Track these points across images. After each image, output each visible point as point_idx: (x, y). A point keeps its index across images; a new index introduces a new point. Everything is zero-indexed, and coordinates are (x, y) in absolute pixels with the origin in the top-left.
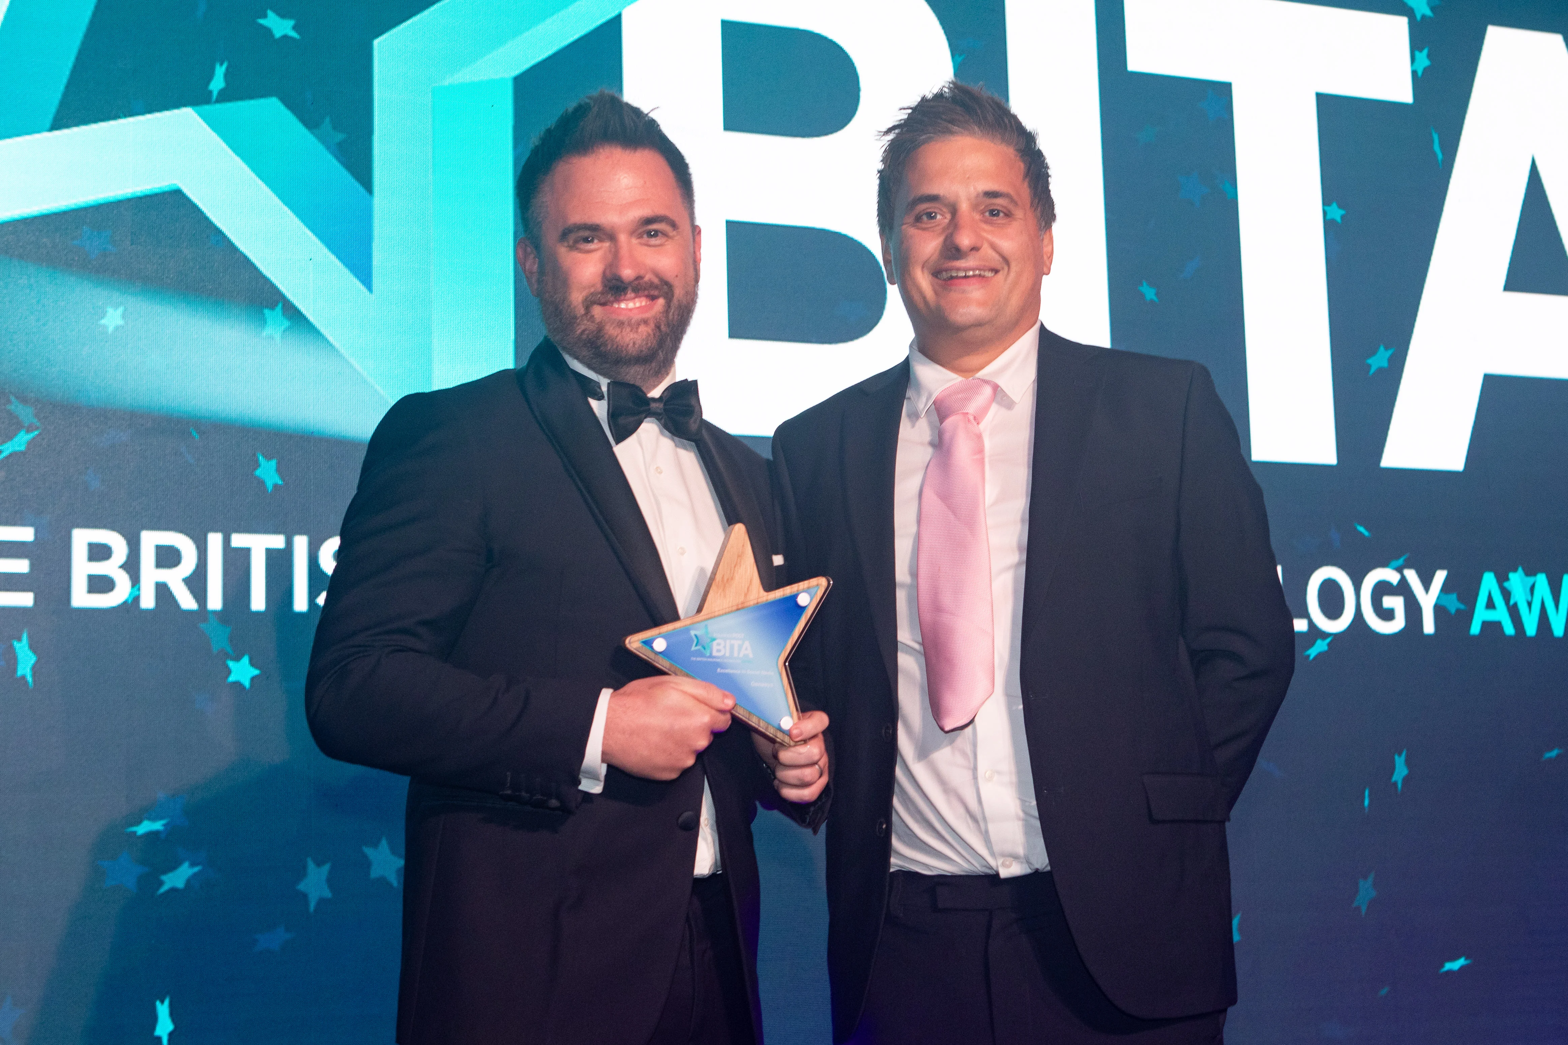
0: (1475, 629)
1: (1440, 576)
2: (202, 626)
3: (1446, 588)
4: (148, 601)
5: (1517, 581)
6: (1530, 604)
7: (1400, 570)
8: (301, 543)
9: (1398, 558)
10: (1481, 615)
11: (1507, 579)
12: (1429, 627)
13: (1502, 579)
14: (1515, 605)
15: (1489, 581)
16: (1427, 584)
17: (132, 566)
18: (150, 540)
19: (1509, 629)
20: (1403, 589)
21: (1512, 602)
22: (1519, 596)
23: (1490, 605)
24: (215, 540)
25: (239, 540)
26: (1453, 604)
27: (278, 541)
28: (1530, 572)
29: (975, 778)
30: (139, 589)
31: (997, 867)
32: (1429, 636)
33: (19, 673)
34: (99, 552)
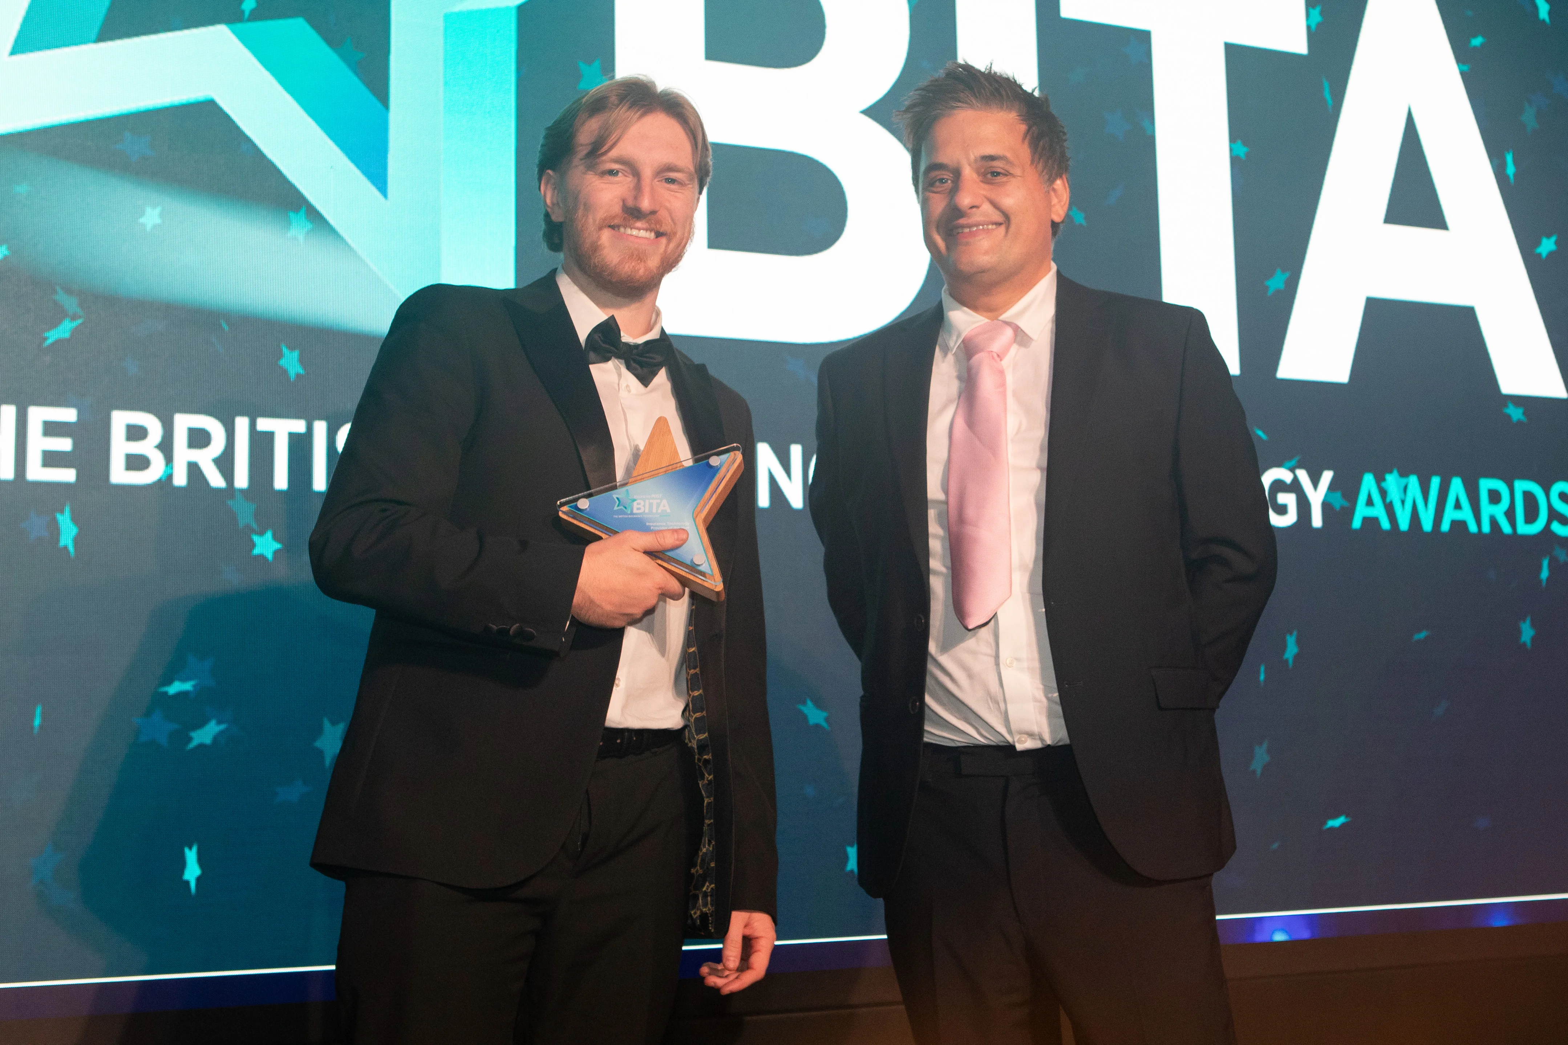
0: (1357, 523)
1: (1327, 476)
2: (230, 503)
3: (1332, 487)
4: (180, 479)
5: (1392, 481)
6: (1403, 502)
7: (1292, 470)
8: (320, 428)
9: (1290, 458)
10: (1361, 512)
11: (1384, 480)
12: (1317, 521)
13: (1380, 479)
14: (1391, 503)
15: (1368, 481)
16: (1315, 483)
17: (166, 447)
18: (183, 422)
19: (1385, 524)
20: (1295, 487)
21: (1388, 500)
22: (1394, 495)
23: (1370, 502)
24: (242, 424)
25: (264, 424)
26: (1338, 501)
27: (299, 426)
28: (1404, 474)
29: (997, 664)
30: (172, 468)
31: (1014, 742)
32: (1317, 530)
33: (62, 543)
34: (136, 433)
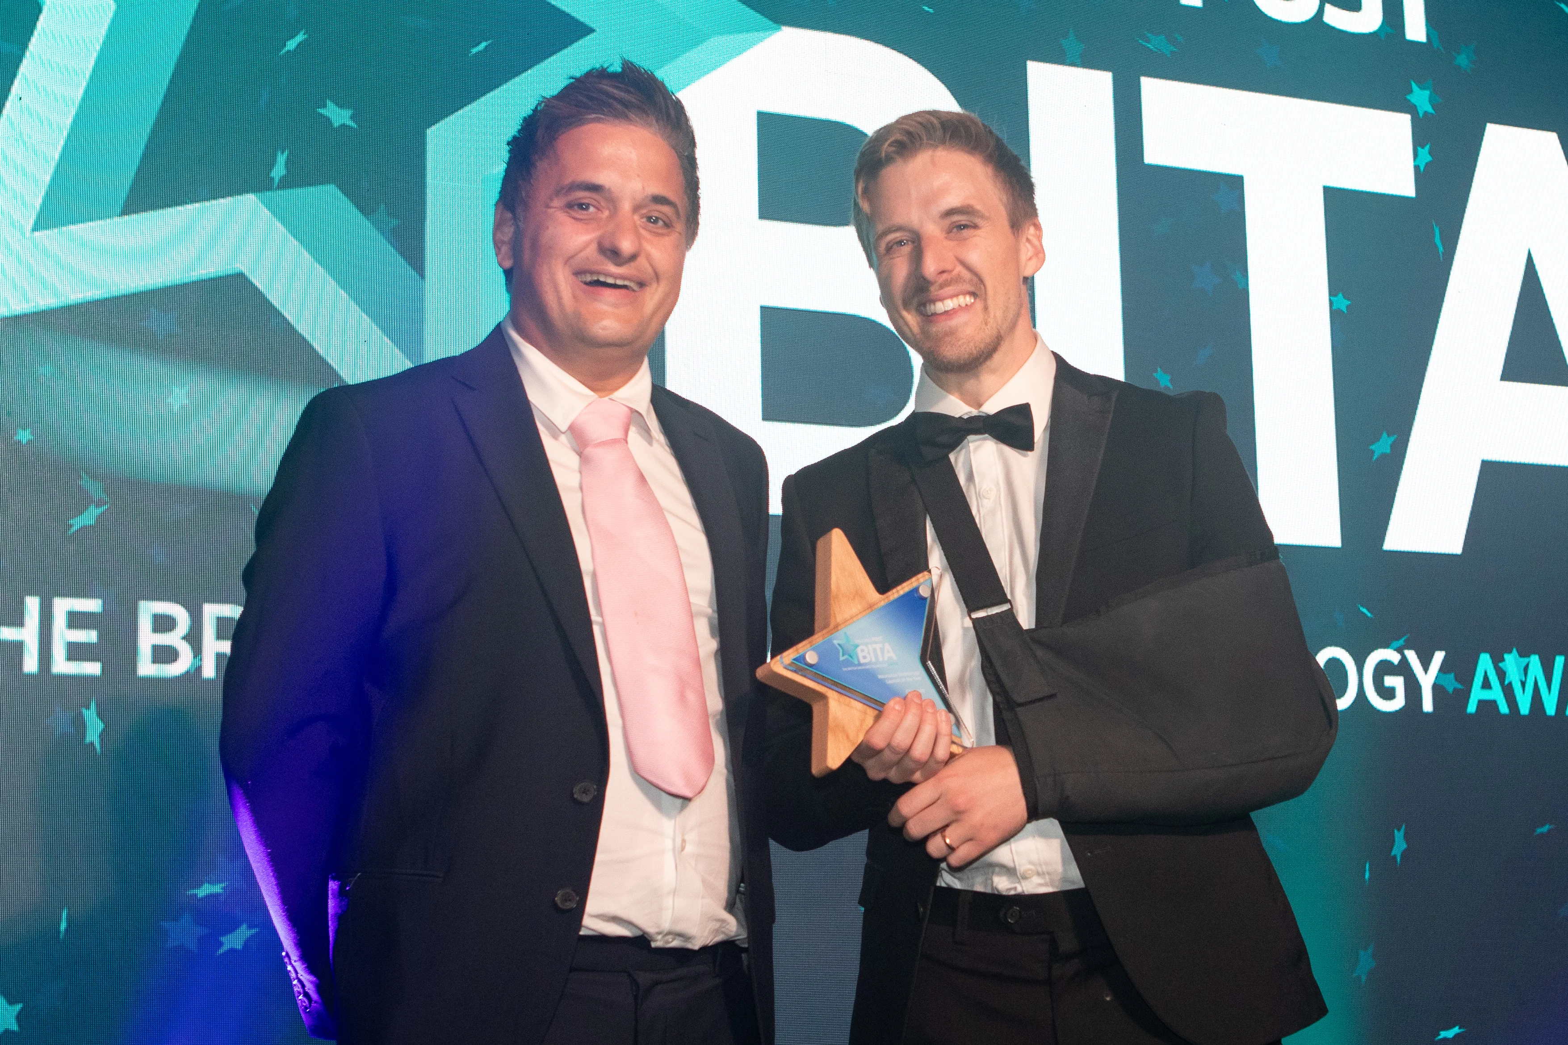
0: (1472, 708)
1: (1439, 657)
3: (1443, 669)
4: (210, 671)
5: (1511, 662)
6: (1523, 684)
7: (1400, 650)
9: (1398, 639)
10: (1477, 694)
11: (1503, 660)
12: (1428, 705)
13: (1497, 659)
14: (1510, 684)
15: (1485, 662)
16: (1426, 665)
17: (194, 638)
18: (212, 613)
19: (1504, 709)
20: (1403, 669)
21: (1506, 682)
22: (1514, 676)
23: (1486, 685)
26: (1451, 684)
28: (1524, 653)
30: (201, 660)
32: (1428, 714)
33: (88, 740)
34: (163, 624)
